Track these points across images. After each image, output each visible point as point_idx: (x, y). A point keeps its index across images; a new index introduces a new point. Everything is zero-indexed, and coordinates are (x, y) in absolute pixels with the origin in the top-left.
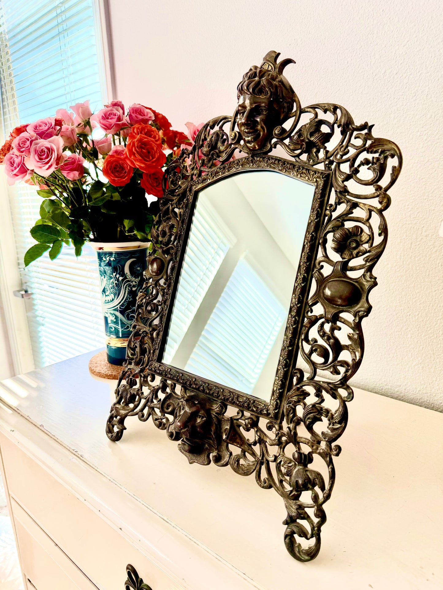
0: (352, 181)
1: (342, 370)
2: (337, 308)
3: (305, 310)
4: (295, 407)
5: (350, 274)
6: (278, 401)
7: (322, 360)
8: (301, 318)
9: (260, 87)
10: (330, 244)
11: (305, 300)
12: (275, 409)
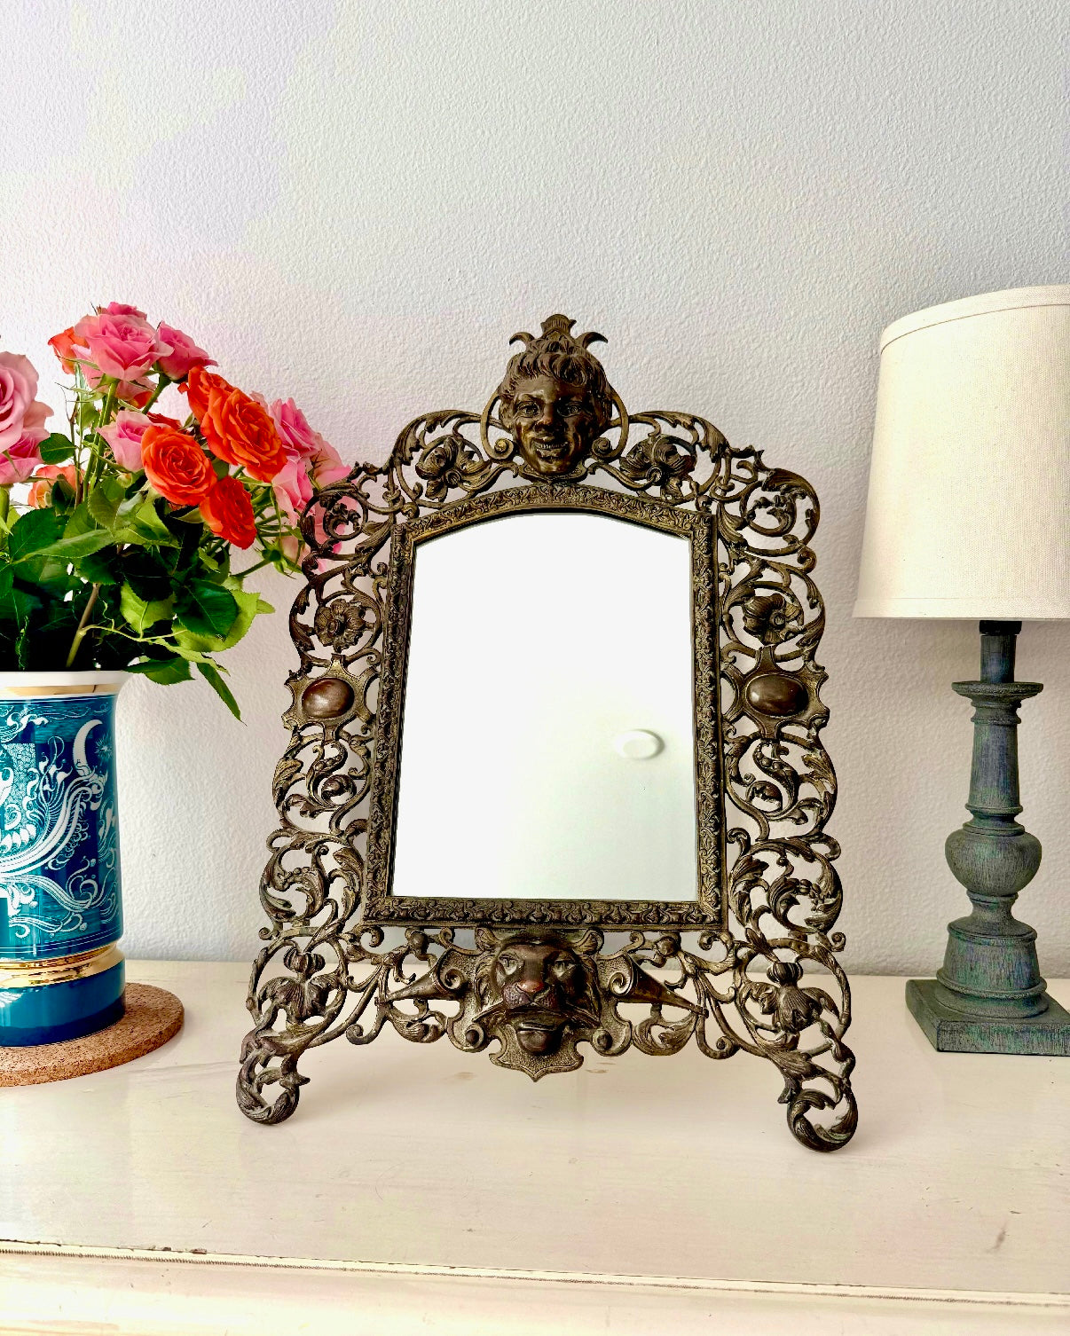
0: (747, 528)
1: (810, 813)
2: (778, 719)
3: (722, 733)
4: (749, 891)
5: (783, 666)
6: (716, 890)
7: (774, 805)
8: (720, 744)
9: (570, 367)
10: (739, 624)
11: (719, 715)
12: (716, 906)
